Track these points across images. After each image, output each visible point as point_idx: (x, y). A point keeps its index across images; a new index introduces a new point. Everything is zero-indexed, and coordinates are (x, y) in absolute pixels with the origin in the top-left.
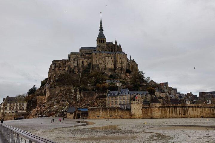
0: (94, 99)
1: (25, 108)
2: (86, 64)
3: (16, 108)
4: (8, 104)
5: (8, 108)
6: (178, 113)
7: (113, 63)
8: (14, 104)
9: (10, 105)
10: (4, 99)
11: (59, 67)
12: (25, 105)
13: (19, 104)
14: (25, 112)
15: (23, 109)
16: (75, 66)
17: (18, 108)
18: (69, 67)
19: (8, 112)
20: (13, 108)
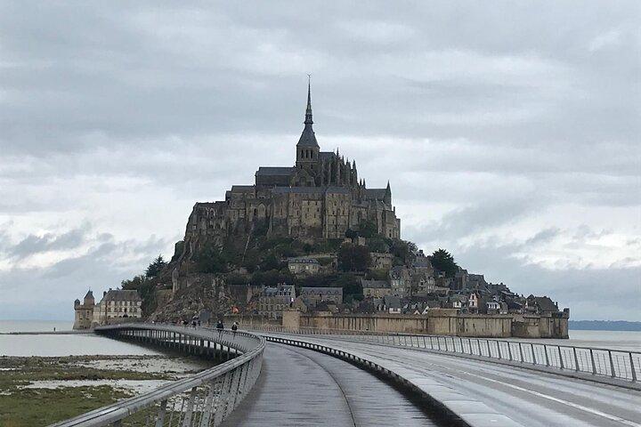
0: (249, 299)
1: (139, 310)
2: (262, 215)
3: (126, 310)
4: (113, 303)
5: (112, 309)
6: (358, 326)
7: (318, 214)
8: (121, 303)
9: (116, 304)
10: (105, 293)
11: (208, 220)
12: (139, 304)
13: (129, 303)
14: (139, 316)
15: (136, 311)
16: (240, 219)
17: (128, 310)
18: (228, 221)
19: (112, 316)
20: (121, 309)
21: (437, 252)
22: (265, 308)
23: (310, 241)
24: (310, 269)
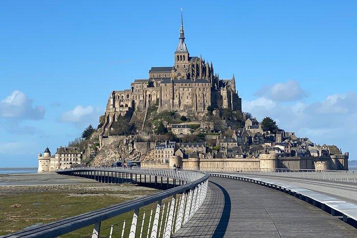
1: (79, 159)
2: (154, 98)
3: (71, 159)
5: (63, 159)
7: (190, 97)
8: (68, 155)
9: (64, 156)
10: (58, 149)
11: (120, 102)
12: (79, 155)
13: (72, 155)
14: (79, 163)
15: (77, 160)
16: (140, 101)
17: (73, 160)
18: (133, 102)
20: (68, 159)
21: (265, 119)
22: (158, 156)
23: (185, 114)
24: (186, 131)
